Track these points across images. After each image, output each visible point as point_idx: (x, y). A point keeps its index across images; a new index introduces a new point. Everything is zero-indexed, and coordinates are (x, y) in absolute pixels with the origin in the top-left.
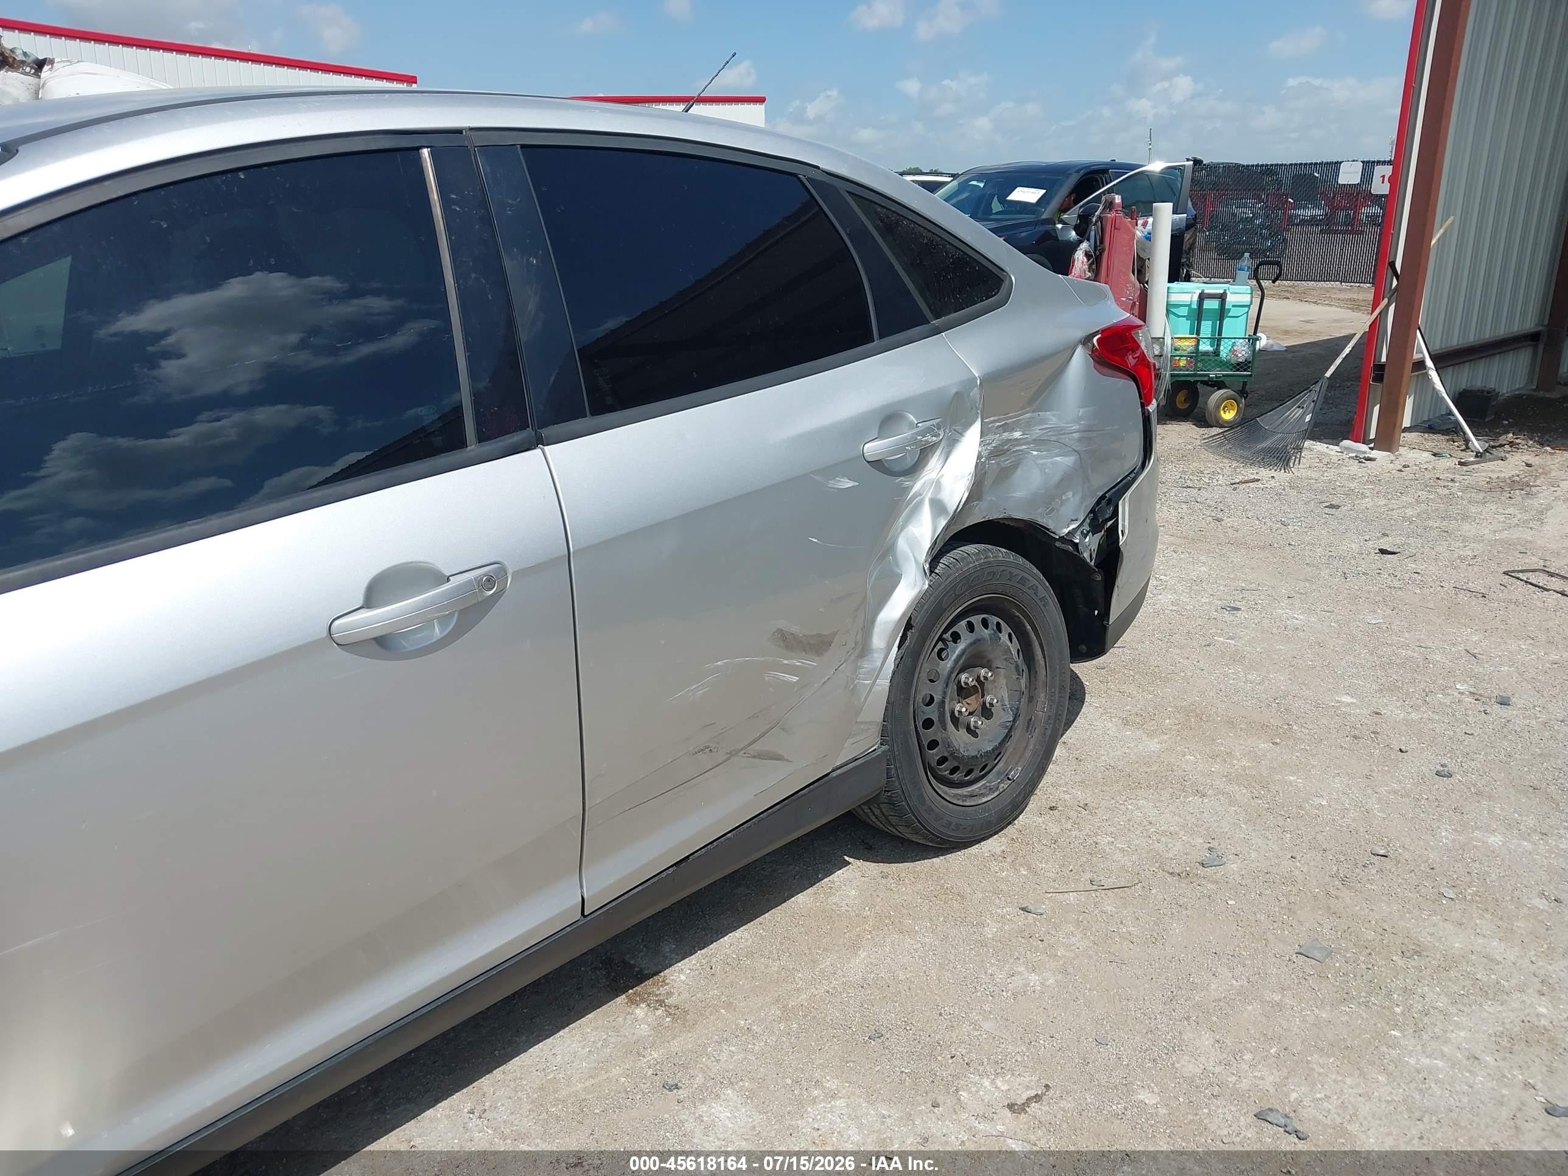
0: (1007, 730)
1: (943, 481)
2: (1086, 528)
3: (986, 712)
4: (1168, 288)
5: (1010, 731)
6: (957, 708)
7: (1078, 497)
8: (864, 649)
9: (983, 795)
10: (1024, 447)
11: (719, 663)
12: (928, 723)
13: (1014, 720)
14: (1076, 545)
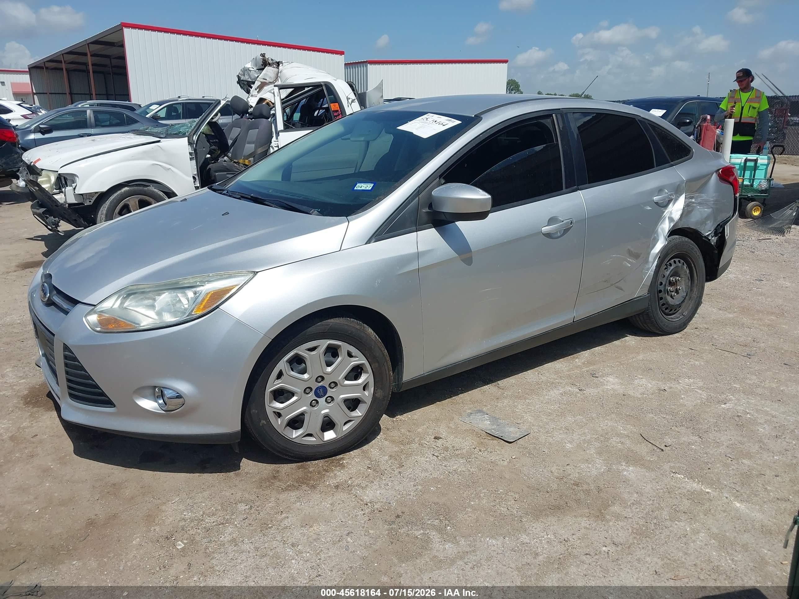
0: (683, 299)
1: (672, 211)
2: (713, 235)
3: (677, 292)
4: (730, 156)
5: (685, 299)
6: (669, 288)
7: (712, 223)
8: (646, 261)
9: (675, 319)
10: (695, 205)
11: (614, 256)
12: (660, 291)
13: (687, 295)
14: (709, 240)
